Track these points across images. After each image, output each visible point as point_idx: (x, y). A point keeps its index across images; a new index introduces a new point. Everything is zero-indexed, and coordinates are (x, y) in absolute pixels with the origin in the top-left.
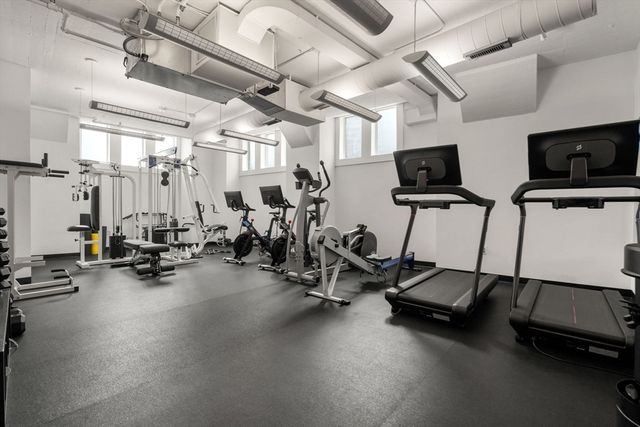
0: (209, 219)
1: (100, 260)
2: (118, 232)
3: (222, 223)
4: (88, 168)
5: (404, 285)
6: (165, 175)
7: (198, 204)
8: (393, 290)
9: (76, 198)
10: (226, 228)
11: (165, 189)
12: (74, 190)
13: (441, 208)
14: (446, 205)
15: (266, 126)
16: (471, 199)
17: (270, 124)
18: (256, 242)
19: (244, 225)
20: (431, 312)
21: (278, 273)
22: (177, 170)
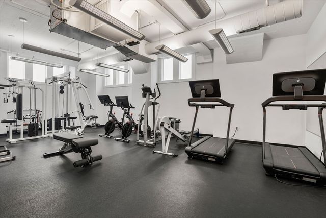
0: (88, 113)
1: (22, 138)
2: (33, 121)
3: (95, 115)
4: (15, 83)
5: (193, 145)
6: (62, 87)
7: (81, 104)
8: (188, 148)
9: (6, 101)
10: (97, 118)
11: (61, 95)
12: (4, 96)
13: (211, 108)
14: (213, 107)
15: (124, 62)
16: (225, 104)
17: (126, 61)
18: (116, 125)
19: (110, 116)
20: (207, 157)
21: (126, 142)
22: (69, 85)
